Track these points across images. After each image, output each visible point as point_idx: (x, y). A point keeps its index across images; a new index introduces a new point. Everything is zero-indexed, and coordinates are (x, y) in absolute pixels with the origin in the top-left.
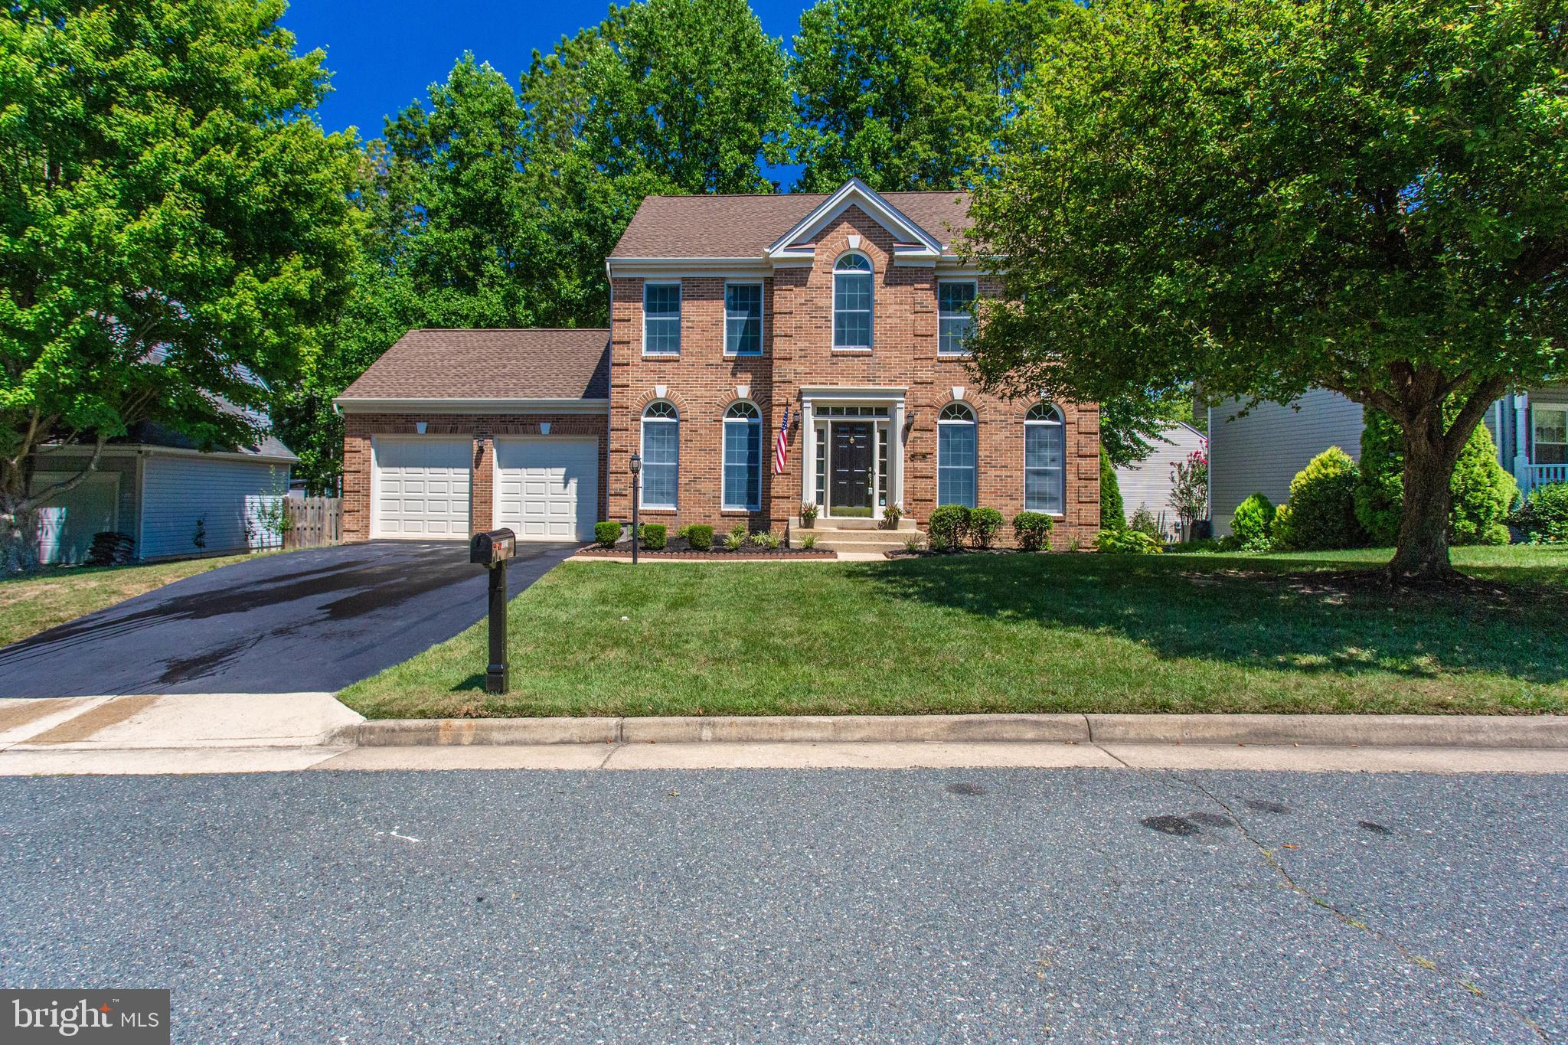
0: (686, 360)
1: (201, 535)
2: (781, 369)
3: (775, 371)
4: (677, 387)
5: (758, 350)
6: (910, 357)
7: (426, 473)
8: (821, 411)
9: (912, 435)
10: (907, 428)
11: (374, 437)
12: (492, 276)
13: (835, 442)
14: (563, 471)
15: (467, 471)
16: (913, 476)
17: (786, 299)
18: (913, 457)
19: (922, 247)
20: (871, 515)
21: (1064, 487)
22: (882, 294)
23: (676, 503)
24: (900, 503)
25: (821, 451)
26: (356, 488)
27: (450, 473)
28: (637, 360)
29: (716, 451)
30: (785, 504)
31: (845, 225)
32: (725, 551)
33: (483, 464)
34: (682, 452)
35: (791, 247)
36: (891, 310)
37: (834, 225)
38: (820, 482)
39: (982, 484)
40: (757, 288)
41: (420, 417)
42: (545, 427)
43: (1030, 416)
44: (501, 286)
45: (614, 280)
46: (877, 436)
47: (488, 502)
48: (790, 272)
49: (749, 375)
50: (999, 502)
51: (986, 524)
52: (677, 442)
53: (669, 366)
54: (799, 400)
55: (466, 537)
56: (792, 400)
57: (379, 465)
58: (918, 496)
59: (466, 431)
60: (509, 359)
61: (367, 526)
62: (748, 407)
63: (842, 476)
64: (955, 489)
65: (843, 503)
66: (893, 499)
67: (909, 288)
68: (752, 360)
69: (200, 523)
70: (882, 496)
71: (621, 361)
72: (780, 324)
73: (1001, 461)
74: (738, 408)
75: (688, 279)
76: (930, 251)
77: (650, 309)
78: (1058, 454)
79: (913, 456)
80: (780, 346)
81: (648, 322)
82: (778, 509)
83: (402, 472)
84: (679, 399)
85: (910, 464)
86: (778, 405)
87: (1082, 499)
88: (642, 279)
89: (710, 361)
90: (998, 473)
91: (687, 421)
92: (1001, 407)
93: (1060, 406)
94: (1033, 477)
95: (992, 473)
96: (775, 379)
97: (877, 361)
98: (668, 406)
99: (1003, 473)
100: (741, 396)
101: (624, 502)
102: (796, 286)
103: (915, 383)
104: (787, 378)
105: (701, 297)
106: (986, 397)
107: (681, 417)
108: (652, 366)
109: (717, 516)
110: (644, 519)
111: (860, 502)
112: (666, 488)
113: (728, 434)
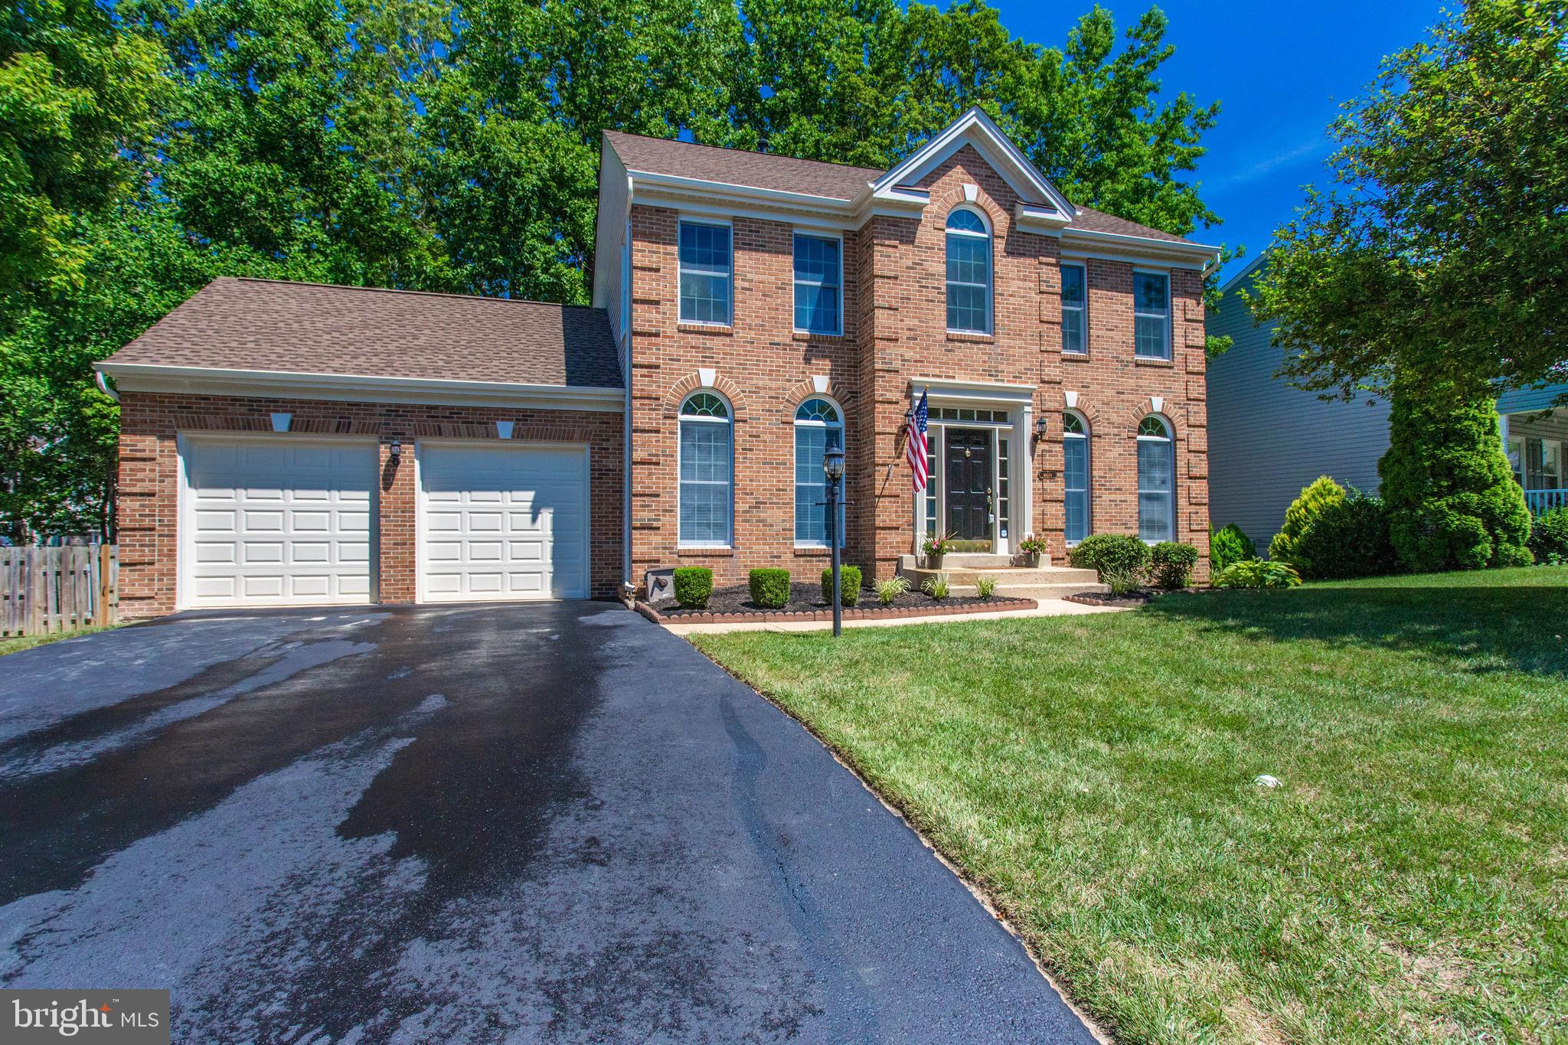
0: (740, 335)
2: (884, 355)
3: (878, 355)
4: (729, 372)
5: (836, 328)
6: (1036, 348)
7: (287, 498)
8: (930, 413)
9: (1042, 447)
10: (1035, 439)
11: (186, 435)
13: (950, 454)
14: (530, 495)
15: (366, 495)
16: (1041, 499)
17: (887, 258)
19: (1054, 210)
20: (990, 548)
21: (1176, 513)
22: (1006, 267)
23: (732, 541)
24: (1027, 534)
26: (147, 523)
27: (334, 499)
28: (670, 330)
29: (784, 465)
30: (894, 538)
31: (959, 169)
33: (397, 484)
34: (739, 467)
35: (896, 188)
36: (1014, 286)
37: (945, 168)
38: (933, 508)
39: (1097, 509)
40: (833, 244)
41: (282, 404)
42: (505, 428)
43: (1141, 431)
45: (631, 209)
46: (996, 448)
48: (894, 222)
49: (827, 362)
50: (1114, 531)
52: (733, 451)
53: (717, 342)
56: (900, 396)
57: (192, 484)
58: (1049, 524)
59: (363, 430)
61: (172, 589)
62: (825, 406)
63: (959, 500)
65: (960, 536)
66: (1019, 530)
67: (1033, 262)
68: (831, 341)
70: (1004, 526)
71: (647, 329)
72: (883, 293)
73: (1116, 483)
74: (811, 407)
75: (744, 220)
76: (1061, 216)
77: (686, 258)
78: (1169, 475)
79: (1042, 474)
80: (882, 321)
81: (682, 275)
82: (886, 543)
83: (241, 496)
84: (732, 389)
85: (1039, 485)
86: (882, 402)
87: (1193, 527)
88: (676, 212)
89: (776, 340)
90: (1113, 497)
91: (745, 421)
92: (1114, 418)
93: (1170, 420)
94: (1144, 502)
95: (1106, 497)
96: (878, 366)
97: (999, 351)
98: (712, 400)
99: (1118, 497)
100: (817, 390)
101: (656, 539)
102: (902, 242)
103: (1043, 382)
104: (892, 367)
105: (761, 248)
106: (1099, 405)
107: (735, 415)
108: (692, 340)
109: (789, 556)
110: (686, 562)
111: (978, 535)
112: (715, 518)
113: (799, 442)
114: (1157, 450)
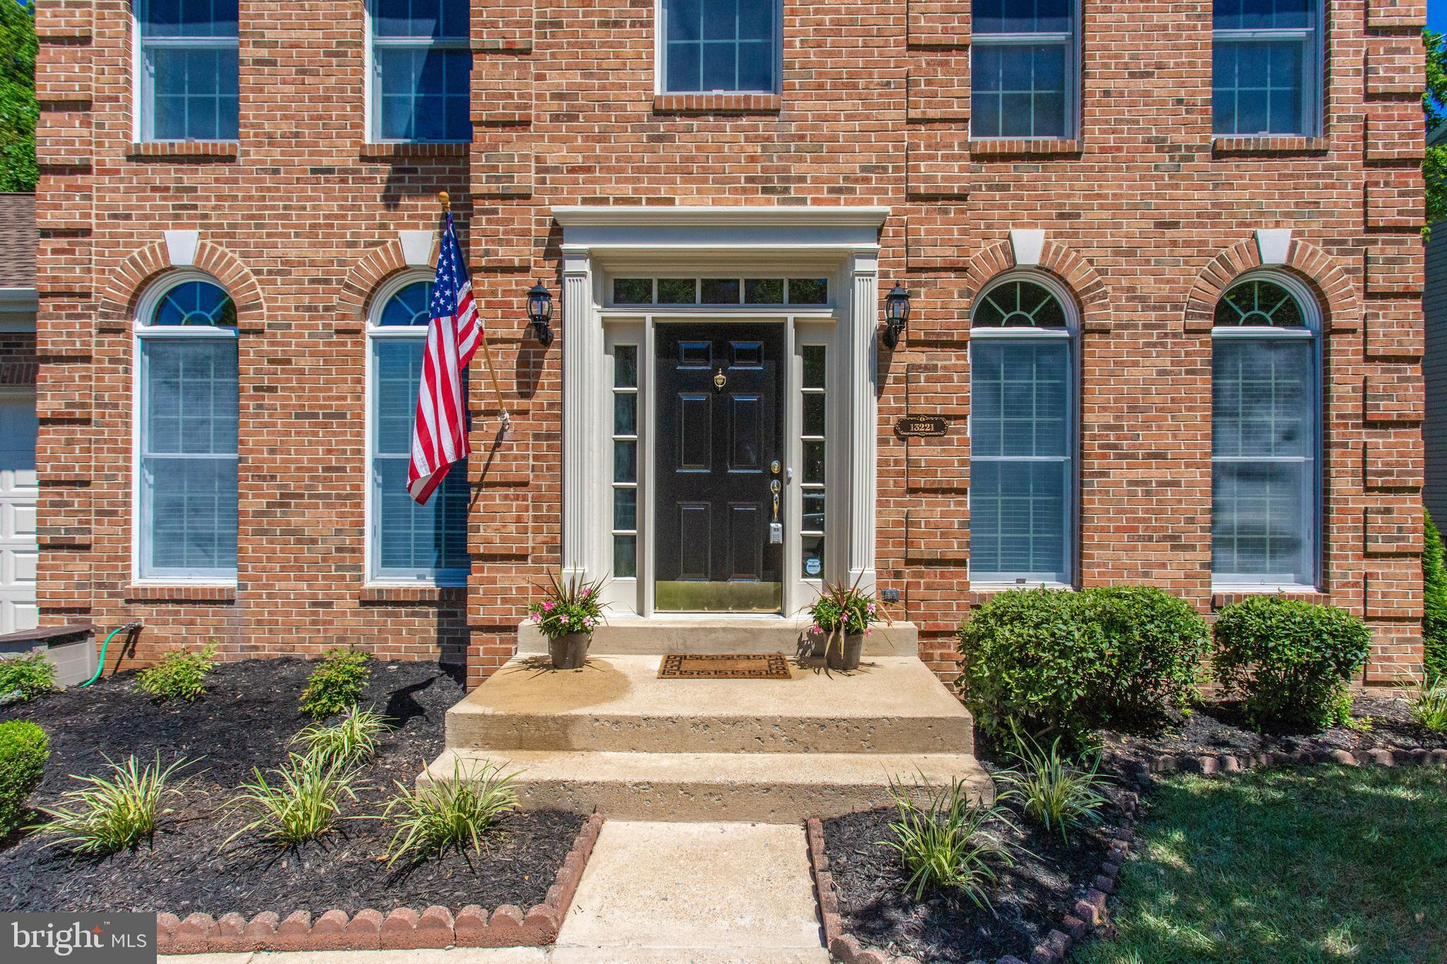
0: (252, 155)
3: (478, 161)
4: (227, 234)
6: (894, 116)
8: (622, 287)
9: (903, 358)
10: (887, 339)
13: (670, 385)
16: (907, 487)
18: (905, 429)
20: (777, 601)
23: (236, 569)
24: (865, 573)
25: (626, 414)
28: (112, 157)
29: (348, 419)
30: (512, 578)
34: (249, 424)
38: (626, 508)
39: (1094, 504)
43: (1225, 315)
46: (795, 365)
49: (432, 197)
52: (236, 392)
53: (204, 175)
54: (553, 253)
56: (527, 252)
58: (922, 548)
63: (692, 488)
64: (1016, 519)
65: (694, 571)
66: (845, 560)
68: (442, 156)
70: (814, 549)
71: (63, 159)
73: (1149, 440)
74: (409, 298)
77: (156, 16)
78: (1302, 419)
79: (906, 425)
81: (151, 53)
82: (489, 592)
85: (898, 451)
86: (489, 270)
87: (1376, 547)
89: (326, 162)
90: (1139, 474)
91: (259, 332)
92: (1147, 285)
93: (1312, 284)
94: (1231, 488)
95: (1121, 474)
96: (476, 188)
97: (793, 128)
98: (208, 293)
99: (1155, 473)
100: (410, 260)
103: (913, 197)
104: (517, 185)
106: (1104, 257)
107: (244, 320)
108: (159, 174)
109: (350, 603)
110: (141, 613)
111: (744, 570)
112: (216, 524)
113: (384, 370)
114: (1273, 360)
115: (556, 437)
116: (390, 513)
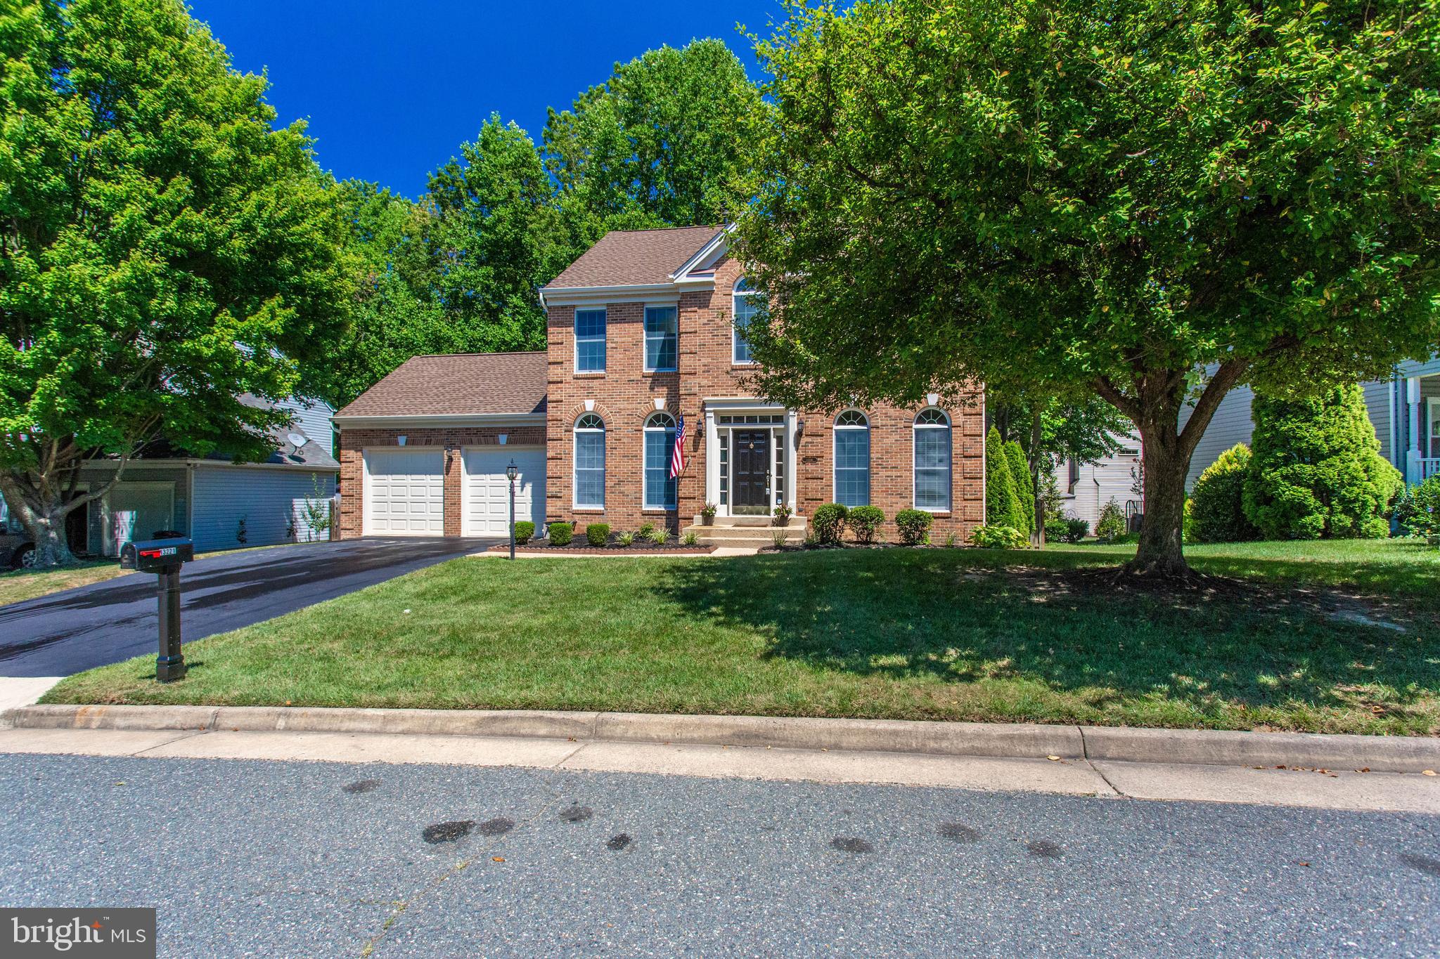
0: (611, 377)
1: (243, 533)
2: (686, 384)
3: (682, 385)
4: (603, 401)
5: (670, 366)
7: (408, 479)
8: (723, 420)
9: (804, 440)
10: (799, 434)
11: (366, 449)
12: (515, 306)
13: (737, 447)
14: (521, 476)
15: (441, 477)
16: (805, 477)
17: (691, 320)
18: (805, 460)
20: (768, 513)
21: (951, 485)
23: (604, 504)
24: (792, 503)
25: (724, 455)
26: (351, 493)
27: (428, 479)
28: (569, 378)
29: (637, 457)
30: (692, 504)
32: (619, 547)
33: (452, 471)
34: (608, 459)
35: (693, 273)
38: (724, 484)
39: (875, 484)
40: (667, 311)
41: (401, 432)
43: (920, 421)
44: (521, 315)
45: (549, 308)
46: (774, 442)
47: (457, 504)
48: (694, 296)
49: (665, 389)
50: (890, 500)
51: (866, 521)
52: (604, 449)
53: (596, 383)
54: (703, 410)
55: (441, 534)
56: (697, 411)
57: (370, 473)
58: (810, 496)
59: (437, 443)
60: (484, 380)
61: (360, 525)
62: (666, 418)
63: (744, 478)
64: (851, 488)
65: (744, 502)
66: (787, 498)
68: (668, 375)
69: (242, 523)
70: (779, 496)
71: (555, 379)
72: (685, 343)
73: (892, 463)
74: (657, 419)
75: (612, 305)
77: (580, 333)
78: (945, 455)
80: (685, 362)
81: (578, 344)
82: (685, 508)
83: (389, 479)
84: (605, 412)
85: (802, 467)
86: (685, 415)
87: (968, 497)
88: (574, 307)
89: (632, 378)
90: (889, 473)
91: (612, 430)
92: (891, 412)
93: (946, 411)
94: (920, 477)
95: (883, 473)
96: (681, 392)
98: (596, 419)
99: (894, 473)
100: (659, 408)
101: (559, 503)
102: (700, 308)
104: (693, 391)
105: (623, 321)
107: (607, 427)
108: (582, 383)
109: (639, 515)
110: (577, 517)
111: (759, 502)
112: (596, 490)
113: (648, 442)
114: (935, 435)
115: (704, 464)
116: (650, 487)
